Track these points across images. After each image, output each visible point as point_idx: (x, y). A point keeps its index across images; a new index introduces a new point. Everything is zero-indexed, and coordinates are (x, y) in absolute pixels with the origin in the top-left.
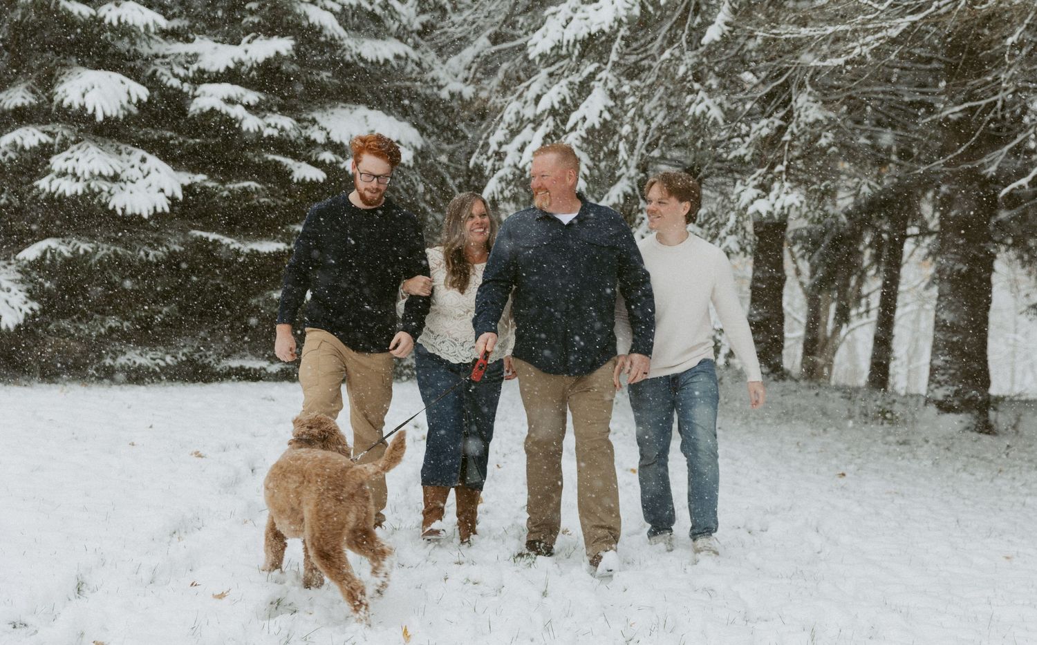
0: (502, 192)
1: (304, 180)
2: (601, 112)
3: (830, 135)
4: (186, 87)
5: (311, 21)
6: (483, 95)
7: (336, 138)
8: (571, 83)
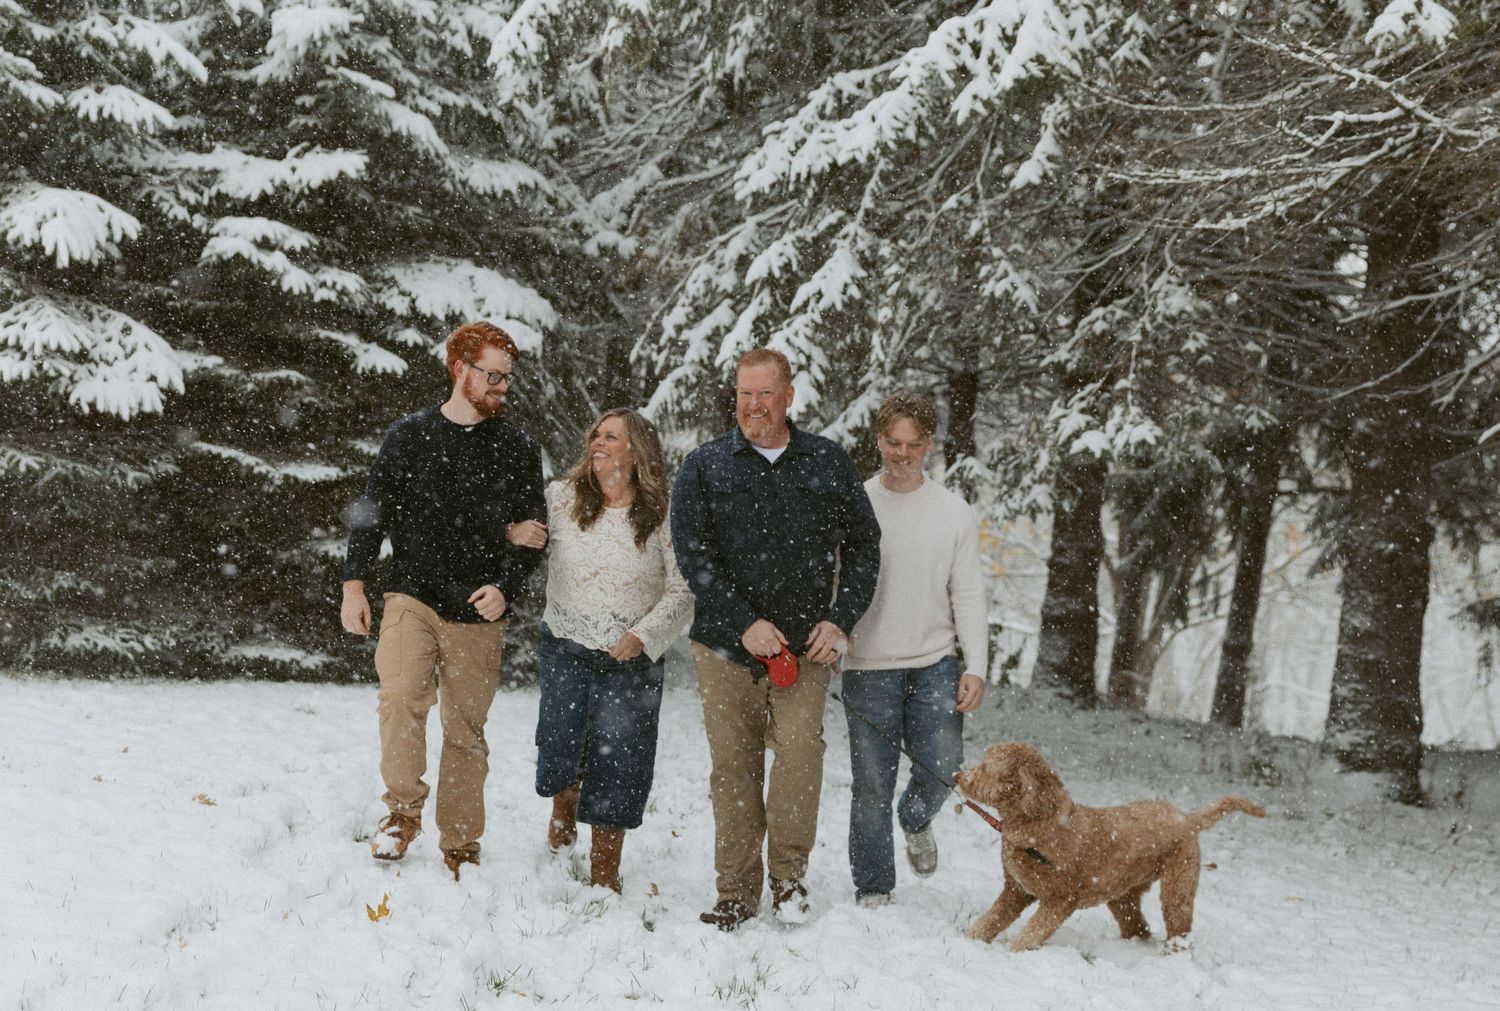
0: (678, 403)
1: (373, 371)
2: (846, 285)
3: (1202, 337)
4: (198, 221)
5: (395, 128)
6: (651, 251)
7: (424, 307)
8: (800, 240)
